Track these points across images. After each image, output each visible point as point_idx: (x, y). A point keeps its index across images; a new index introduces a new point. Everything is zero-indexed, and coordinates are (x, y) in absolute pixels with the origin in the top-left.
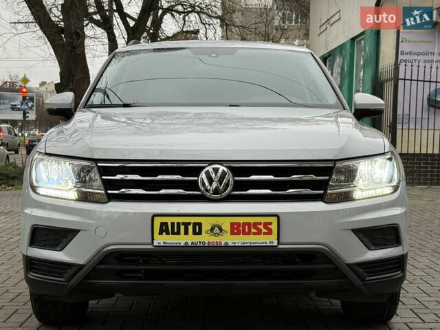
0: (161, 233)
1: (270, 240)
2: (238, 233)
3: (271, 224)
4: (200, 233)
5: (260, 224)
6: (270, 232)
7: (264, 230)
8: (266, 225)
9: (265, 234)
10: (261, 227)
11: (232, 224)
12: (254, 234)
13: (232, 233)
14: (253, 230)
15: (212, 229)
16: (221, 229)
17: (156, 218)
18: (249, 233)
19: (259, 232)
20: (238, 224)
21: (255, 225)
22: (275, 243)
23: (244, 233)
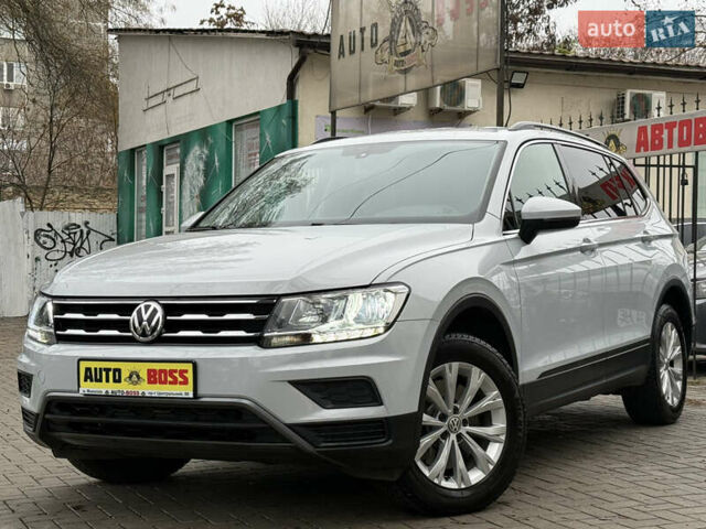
0: (85, 380)
1: (185, 391)
2: (155, 382)
3: (186, 371)
4: (119, 381)
5: (175, 371)
6: (185, 382)
7: (180, 379)
8: (182, 372)
9: (181, 383)
10: (177, 375)
11: (149, 371)
12: (170, 383)
13: (150, 382)
14: (169, 379)
15: (130, 377)
16: (138, 376)
17: (81, 363)
18: (165, 382)
19: (175, 382)
20: (154, 371)
21: (172, 372)
22: (191, 395)
23: (161, 383)
